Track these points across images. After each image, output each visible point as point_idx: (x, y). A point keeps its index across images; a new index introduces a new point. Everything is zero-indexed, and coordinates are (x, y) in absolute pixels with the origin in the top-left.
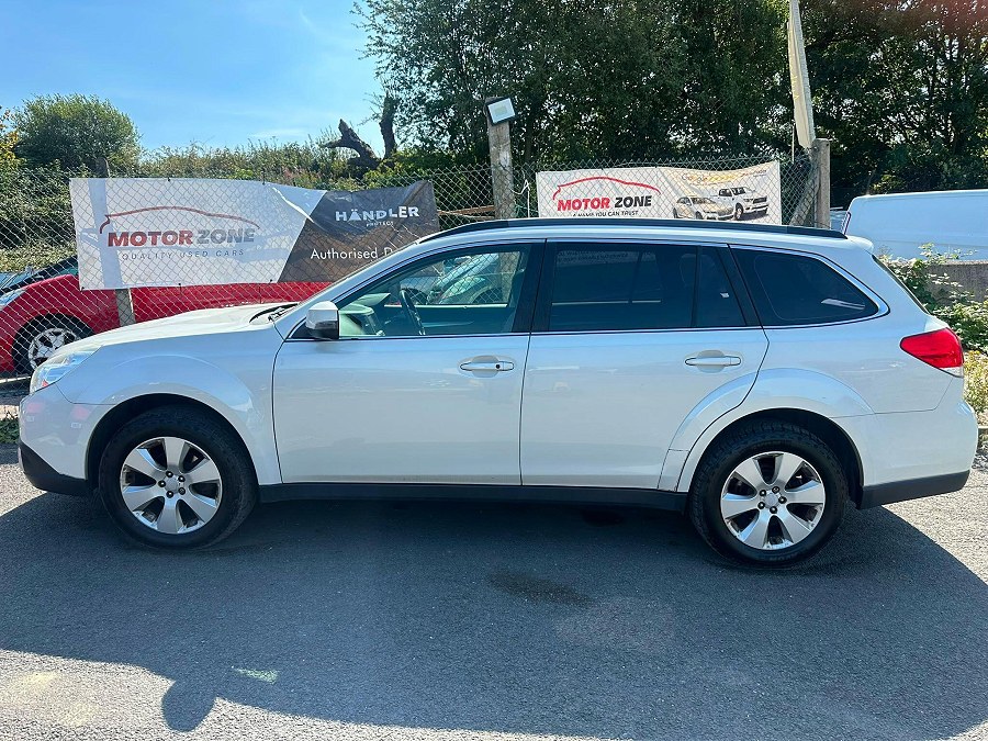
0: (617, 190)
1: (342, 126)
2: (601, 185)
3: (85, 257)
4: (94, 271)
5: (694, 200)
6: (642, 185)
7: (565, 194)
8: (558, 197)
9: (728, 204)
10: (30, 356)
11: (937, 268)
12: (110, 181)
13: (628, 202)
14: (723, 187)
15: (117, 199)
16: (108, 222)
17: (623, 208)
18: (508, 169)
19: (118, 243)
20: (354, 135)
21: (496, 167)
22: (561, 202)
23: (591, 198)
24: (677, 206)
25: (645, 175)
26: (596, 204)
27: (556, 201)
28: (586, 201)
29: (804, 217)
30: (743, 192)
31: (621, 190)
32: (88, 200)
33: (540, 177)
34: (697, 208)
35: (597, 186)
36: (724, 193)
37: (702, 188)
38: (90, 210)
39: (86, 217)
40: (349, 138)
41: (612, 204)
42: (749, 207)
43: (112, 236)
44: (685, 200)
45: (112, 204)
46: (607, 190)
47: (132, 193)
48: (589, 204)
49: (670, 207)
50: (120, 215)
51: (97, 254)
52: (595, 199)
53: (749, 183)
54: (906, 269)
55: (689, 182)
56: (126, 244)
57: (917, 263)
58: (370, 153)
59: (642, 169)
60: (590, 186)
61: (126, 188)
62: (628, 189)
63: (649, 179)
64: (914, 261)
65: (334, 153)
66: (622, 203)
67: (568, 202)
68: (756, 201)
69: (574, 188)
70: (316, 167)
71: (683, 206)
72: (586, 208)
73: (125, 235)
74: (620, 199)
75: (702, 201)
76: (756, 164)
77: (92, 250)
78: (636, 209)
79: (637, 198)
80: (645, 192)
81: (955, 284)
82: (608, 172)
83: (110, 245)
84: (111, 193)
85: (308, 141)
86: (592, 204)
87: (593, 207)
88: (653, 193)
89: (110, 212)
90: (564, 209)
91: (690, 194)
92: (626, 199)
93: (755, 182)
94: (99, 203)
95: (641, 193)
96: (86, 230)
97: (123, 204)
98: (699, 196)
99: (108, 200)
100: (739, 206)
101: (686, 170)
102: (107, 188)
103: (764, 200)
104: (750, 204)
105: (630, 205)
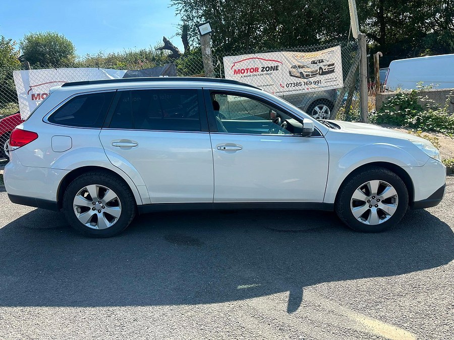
0: (262, 64)
1: (165, 39)
2: (254, 62)
3: (22, 105)
4: (26, 111)
5: (299, 66)
6: (274, 61)
7: (237, 66)
8: (234, 67)
9: (316, 67)
10: (5, 149)
11: (423, 93)
12: (30, 71)
13: (268, 69)
14: (313, 60)
15: (34, 79)
16: (31, 89)
17: (265, 72)
18: (210, 56)
19: (36, 98)
20: (170, 43)
21: (204, 55)
22: (235, 70)
23: (249, 67)
24: (291, 70)
25: (275, 56)
26: (252, 70)
27: (233, 70)
28: (247, 69)
29: (354, 72)
30: (323, 62)
31: (264, 63)
32: (21, 80)
33: (225, 59)
34: (301, 70)
35: (252, 62)
36: (314, 62)
37: (303, 61)
38: (23, 84)
39: (21, 87)
40: (168, 45)
41: (260, 70)
42: (325, 69)
43: (33, 95)
44: (294, 67)
45: (32, 82)
46: (257, 64)
47: (40, 76)
48: (249, 70)
49: (288, 70)
50: (36, 86)
51: (27, 104)
52: (252, 68)
53: (326, 57)
54: (408, 94)
55: (296, 58)
56: (39, 99)
57: (413, 91)
58: (178, 52)
59: (273, 53)
60: (249, 62)
61: (37, 74)
62: (267, 63)
63: (277, 58)
64: (412, 90)
65: (162, 53)
66: (264, 69)
67: (239, 70)
68: (329, 66)
69: (242, 63)
70: (154, 59)
71: (294, 70)
72: (247, 73)
73: (39, 95)
74: (264, 68)
75: (303, 67)
76: (329, 47)
77: (25, 102)
78: (271, 72)
79: (272, 67)
80: (275, 64)
81: (431, 100)
82: (257, 55)
83: (33, 99)
84: (31, 76)
85: (150, 47)
86: (250, 70)
87: (251, 72)
88: (279, 64)
89: (31, 85)
90: (236, 74)
91: (297, 64)
92: (266, 68)
93: (329, 56)
94: (26, 81)
95: (273, 64)
96: (22, 94)
97: (37, 81)
98: (301, 64)
99: (30, 79)
100: (321, 68)
101: (294, 53)
102: (29, 74)
103: (333, 64)
104: (326, 67)
105: (269, 70)
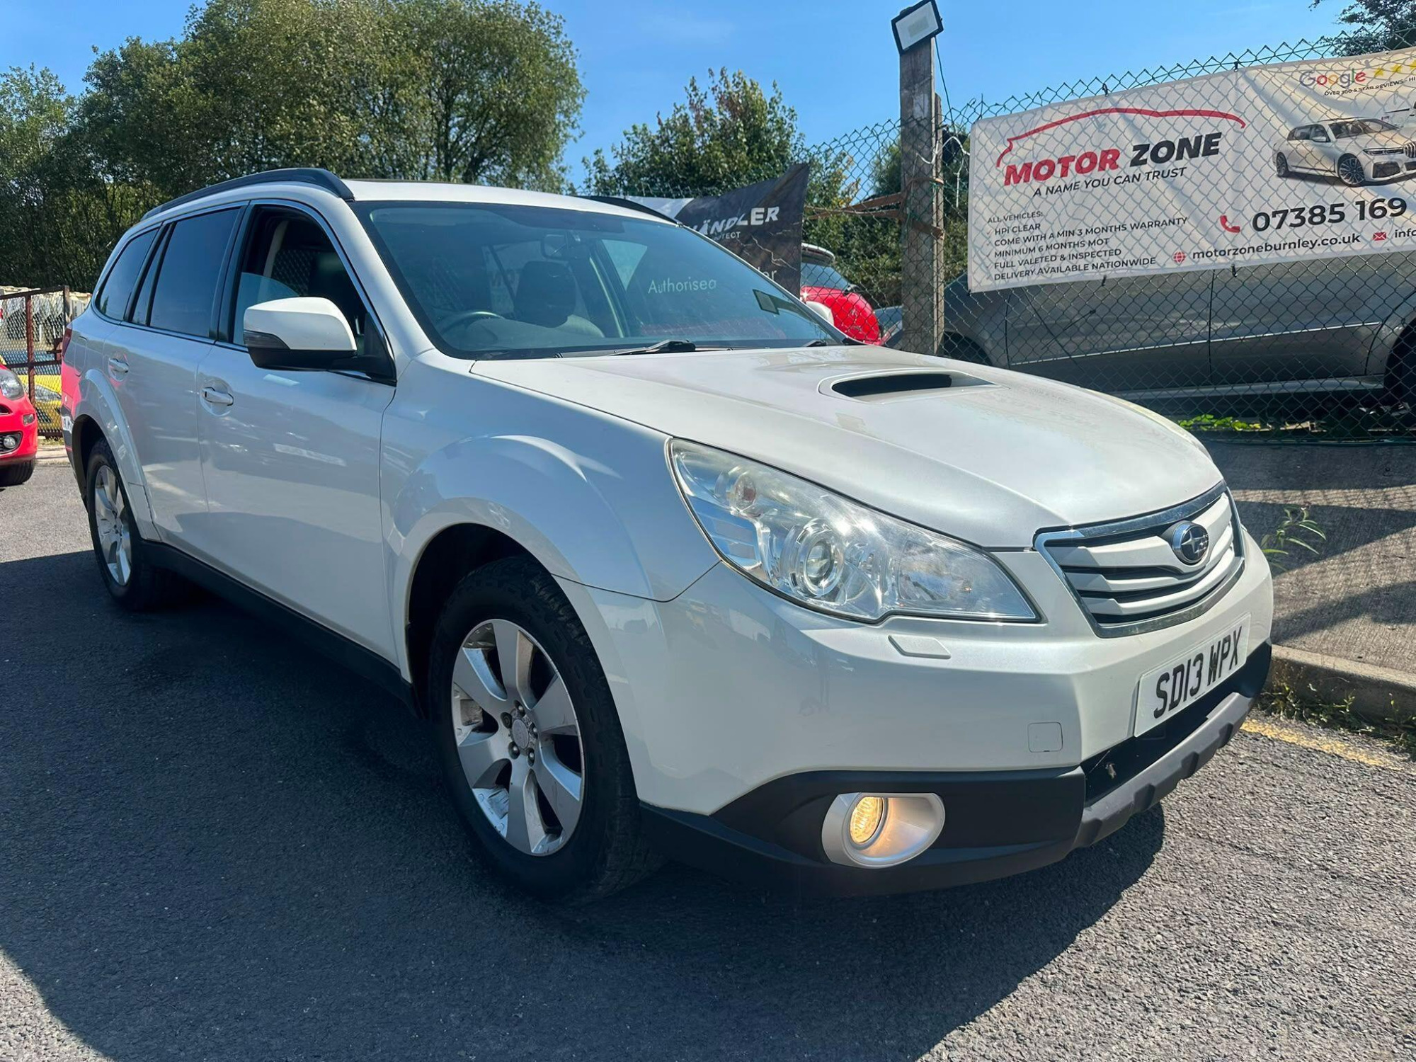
0: (1137, 131)
2: (1100, 127)
5: (1336, 128)
7: (1023, 152)
8: (1007, 158)
13: (1163, 152)
17: (1147, 168)
22: (1012, 169)
23: (1076, 152)
24: (1287, 147)
25: (1209, 89)
26: (1087, 164)
27: (1003, 167)
28: (1065, 162)
31: (1147, 129)
33: (979, 128)
34: (1345, 145)
35: (1092, 129)
37: (1357, 98)
41: (1123, 161)
44: (1312, 132)
46: (1114, 134)
48: (1073, 165)
49: (1268, 153)
52: (1087, 155)
55: (1321, 89)
60: (1076, 129)
62: (1164, 126)
63: (1215, 97)
66: (1147, 155)
67: (1027, 166)
69: (1042, 138)
71: (1303, 146)
72: (1064, 174)
74: (1144, 149)
75: (1359, 129)
78: (1180, 164)
79: (1184, 142)
80: (1205, 127)
82: (1115, 95)
86: (1079, 162)
87: (1080, 169)
88: (1224, 126)
90: (1017, 182)
91: (1325, 115)
92: (1157, 147)
95: (1195, 129)
98: (1350, 117)
105: (1167, 158)
